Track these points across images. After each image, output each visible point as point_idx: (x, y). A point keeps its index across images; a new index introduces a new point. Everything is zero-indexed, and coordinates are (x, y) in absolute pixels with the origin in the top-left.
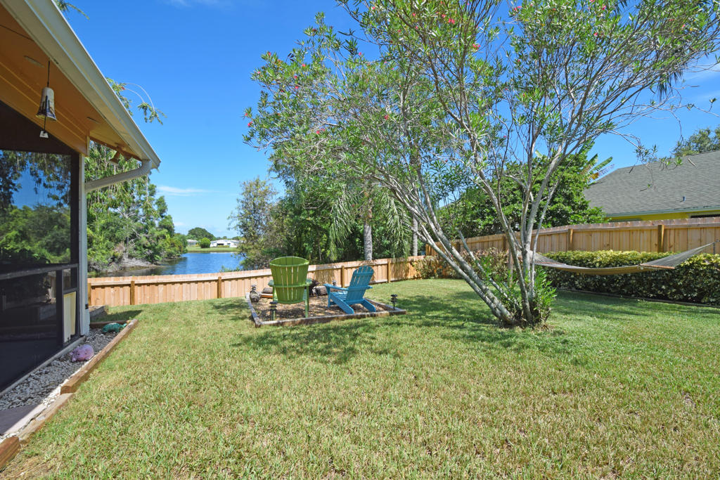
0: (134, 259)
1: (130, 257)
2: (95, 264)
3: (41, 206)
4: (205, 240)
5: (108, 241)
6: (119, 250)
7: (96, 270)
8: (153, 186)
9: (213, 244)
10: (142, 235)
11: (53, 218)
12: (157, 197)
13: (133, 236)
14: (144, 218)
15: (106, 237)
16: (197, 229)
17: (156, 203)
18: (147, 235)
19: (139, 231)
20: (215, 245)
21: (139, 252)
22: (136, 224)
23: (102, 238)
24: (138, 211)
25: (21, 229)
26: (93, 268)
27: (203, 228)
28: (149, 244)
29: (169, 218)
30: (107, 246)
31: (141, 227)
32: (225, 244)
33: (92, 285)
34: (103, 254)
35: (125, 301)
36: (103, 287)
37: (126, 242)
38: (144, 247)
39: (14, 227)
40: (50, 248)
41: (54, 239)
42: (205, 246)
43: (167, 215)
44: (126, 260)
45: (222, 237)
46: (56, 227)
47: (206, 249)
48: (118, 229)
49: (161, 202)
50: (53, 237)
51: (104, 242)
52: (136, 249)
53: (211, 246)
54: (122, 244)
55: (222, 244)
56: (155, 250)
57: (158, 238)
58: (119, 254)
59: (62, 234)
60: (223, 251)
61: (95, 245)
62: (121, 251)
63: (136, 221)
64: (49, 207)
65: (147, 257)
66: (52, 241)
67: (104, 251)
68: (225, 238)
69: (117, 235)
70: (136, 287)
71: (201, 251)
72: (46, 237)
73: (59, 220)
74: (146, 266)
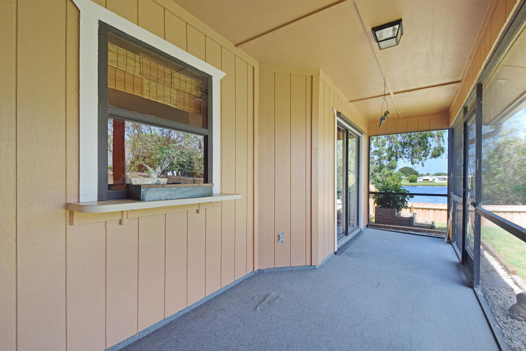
4: (413, 176)
9: (420, 180)
10: (377, 174)
14: (378, 162)
16: (405, 168)
20: (421, 180)
27: (410, 167)
31: (376, 168)
32: (431, 179)
38: (378, 181)
42: (413, 181)
45: (425, 174)
47: (414, 184)
53: (418, 181)
55: (427, 180)
57: (387, 175)
60: (429, 186)
68: (428, 174)
71: (410, 185)
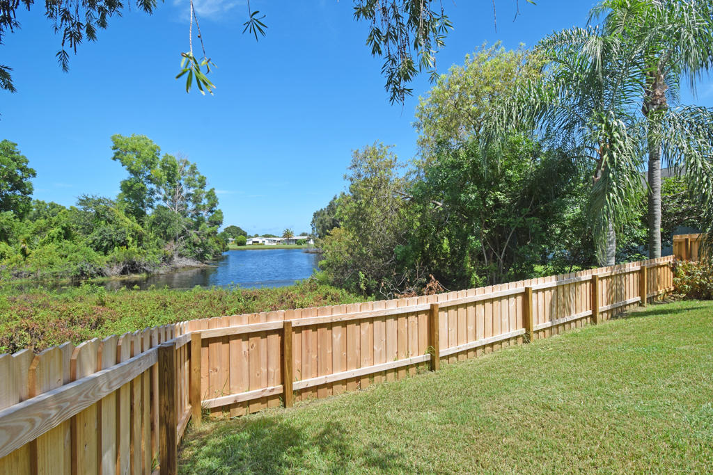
0: (184, 258)
1: (181, 256)
2: (145, 265)
3: (88, 199)
4: (241, 238)
5: (158, 238)
6: (170, 248)
7: (147, 272)
8: (203, 177)
9: (249, 242)
10: (192, 232)
11: (100, 212)
12: (207, 189)
13: (184, 232)
14: (193, 213)
15: (158, 234)
16: (232, 227)
17: (206, 197)
18: (198, 232)
19: (189, 227)
20: (251, 243)
21: (189, 250)
22: (186, 219)
23: (152, 235)
24: (187, 206)
25: (65, 225)
26: (144, 269)
27: (238, 226)
28: (200, 241)
29: (220, 213)
30: (158, 244)
31: (191, 223)
32: (260, 242)
33: (204, 336)
34: (154, 253)
35: (271, 369)
36: (226, 339)
37: (175, 240)
38: (195, 245)
39: (56, 223)
40: (96, 247)
41: (102, 236)
42: (241, 243)
43: (217, 210)
44: (176, 259)
46: (103, 222)
47: (243, 247)
48: (169, 224)
49: (211, 195)
50: (100, 234)
51: (154, 240)
52: (186, 247)
53: (247, 243)
54: (172, 242)
55: (258, 242)
56: (205, 248)
57: (209, 235)
58: (169, 253)
59: (110, 230)
60: (259, 249)
61: (145, 243)
62: (172, 250)
63: (185, 216)
64: (96, 199)
65: (197, 256)
66: (99, 238)
67: (155, 250)
69: (168, 231)
70: (296, 337)
71: (238, 250)
72: (93, 234)
73: (107, 214)
74: (198, 265)
